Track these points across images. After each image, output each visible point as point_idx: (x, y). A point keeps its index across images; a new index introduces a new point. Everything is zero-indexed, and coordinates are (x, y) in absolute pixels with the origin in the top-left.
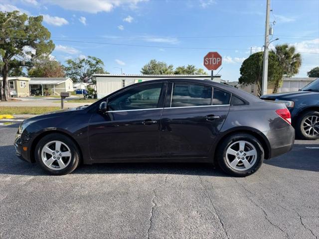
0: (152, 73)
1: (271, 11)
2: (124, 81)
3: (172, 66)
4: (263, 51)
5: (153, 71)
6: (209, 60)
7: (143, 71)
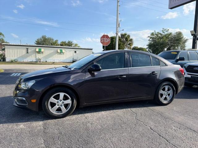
0: (43, 44)
1: (119, 14)
2: (27, 49)
3: (58, 41)
4: (116, 36)
5: (44, 43)
6: (103, 40)
7: (36, 42)
